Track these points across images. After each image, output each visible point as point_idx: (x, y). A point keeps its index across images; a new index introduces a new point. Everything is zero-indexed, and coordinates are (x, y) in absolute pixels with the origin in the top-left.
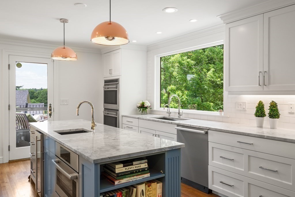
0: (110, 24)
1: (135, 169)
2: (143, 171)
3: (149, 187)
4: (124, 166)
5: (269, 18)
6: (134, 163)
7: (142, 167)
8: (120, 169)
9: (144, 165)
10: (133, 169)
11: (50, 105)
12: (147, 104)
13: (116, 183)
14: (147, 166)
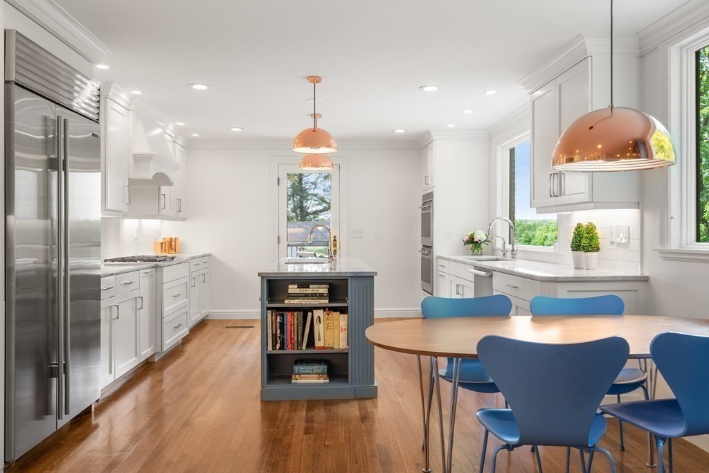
0: (315, 131)
1: (311, 292)
2: (321, 296)
3: (328, 315)
4: (298, 288)
5: (560, 86)
6: (311, 286)
7: (320, 292)
8: (293, 289)
9: (324, 290)
10: (308, 292)
11: (335, 237)
12: (481, 236)
13: (286, 301)
14: (327, 292)
